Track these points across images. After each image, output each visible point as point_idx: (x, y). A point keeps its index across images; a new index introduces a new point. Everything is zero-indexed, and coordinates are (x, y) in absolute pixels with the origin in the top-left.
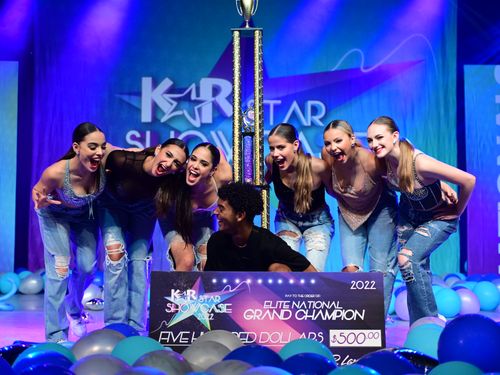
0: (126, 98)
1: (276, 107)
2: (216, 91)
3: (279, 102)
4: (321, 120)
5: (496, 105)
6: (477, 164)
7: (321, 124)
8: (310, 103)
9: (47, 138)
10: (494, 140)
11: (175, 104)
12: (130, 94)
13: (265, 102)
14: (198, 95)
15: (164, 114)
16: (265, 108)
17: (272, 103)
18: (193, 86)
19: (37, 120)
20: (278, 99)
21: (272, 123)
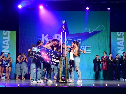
0: (39, 38)
1: (71, 40)
2: (58, 37)
3: (72, 39)
4: (80, 43)
5: (117, 40)
6: (113, 53)
7: (81, 44)
8: (78, 39)
9: (22, 47)
10: (117, 48)
11: (49, 39)
12: (39, 37)
13: (68, 39)
14: (54, 38)
15: (47, 42)
16: (68, 41)
17: (70, 39)
18: (53, 36)
19: (20, 43)
20: (71, 39)
21: (70, 44)
